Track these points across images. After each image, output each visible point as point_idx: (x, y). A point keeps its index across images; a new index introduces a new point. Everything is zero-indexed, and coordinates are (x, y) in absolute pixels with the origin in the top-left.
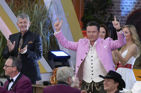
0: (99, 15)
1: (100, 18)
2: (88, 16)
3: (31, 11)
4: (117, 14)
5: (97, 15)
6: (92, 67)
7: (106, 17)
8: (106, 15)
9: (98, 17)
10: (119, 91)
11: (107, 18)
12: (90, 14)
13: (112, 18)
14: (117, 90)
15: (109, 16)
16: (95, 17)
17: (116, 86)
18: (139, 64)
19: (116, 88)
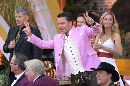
0: (82, 4)
1: (83, 8)
2: (70, 5)
3: (12, 3)
4: (101, 3)
5: (80, 4)
6: (74, 58)
7: (89, 6)
8: (89, 4)
9: (81, 6)
10: (114, 83)
11: (91, 8)
12: (73, 4)
13: (96, 7)
14: (111, 82)
15: (92, 5)
16: (77, 6)
17: (109, 77)
18: (126, 54)
19: (110, 79)
